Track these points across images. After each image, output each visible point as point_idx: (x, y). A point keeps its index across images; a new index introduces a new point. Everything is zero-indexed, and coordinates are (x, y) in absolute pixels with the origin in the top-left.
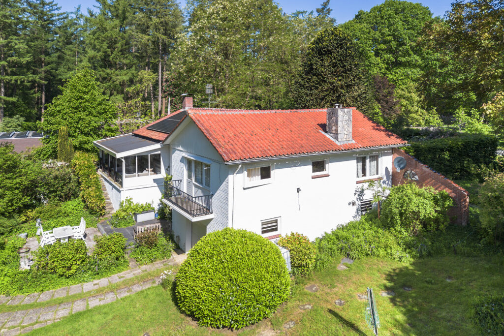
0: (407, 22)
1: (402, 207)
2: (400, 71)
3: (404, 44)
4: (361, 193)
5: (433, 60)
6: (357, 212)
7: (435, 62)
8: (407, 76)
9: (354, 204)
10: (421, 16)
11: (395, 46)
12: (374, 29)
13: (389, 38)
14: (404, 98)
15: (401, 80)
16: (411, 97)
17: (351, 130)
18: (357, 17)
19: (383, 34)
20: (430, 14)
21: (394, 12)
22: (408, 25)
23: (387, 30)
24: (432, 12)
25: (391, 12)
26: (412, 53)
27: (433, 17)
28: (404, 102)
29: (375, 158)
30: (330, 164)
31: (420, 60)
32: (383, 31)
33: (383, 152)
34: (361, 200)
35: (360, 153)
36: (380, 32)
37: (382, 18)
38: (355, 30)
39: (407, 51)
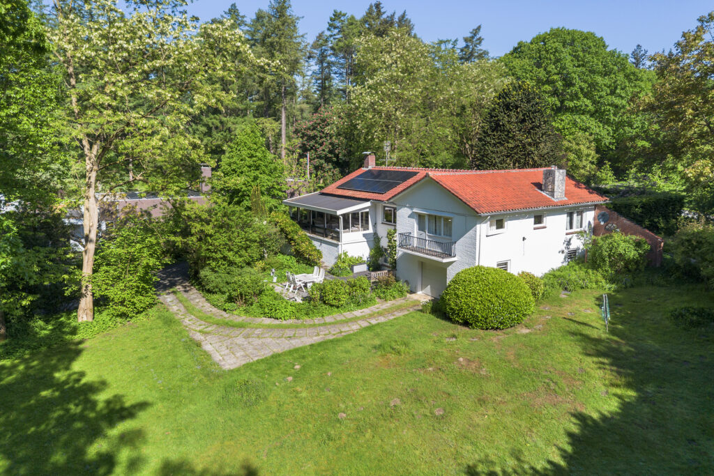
0: (577, 57)
1: (611, 251)
2: (567, 117)
3: (573, 85)
4: (569, 243)
5: (606, 105)
6: (565, 259)
7: (608, 107)
8: (575, 124)
9: (563, 252)
10: (594, 50)
11: (562, 88)
12: (539, 65)
13: (555, 77)
14: (571, 151)
15: (567, 129)
16: (580, 149)
17: (564, 188)
18: (515, 49)
19: (548, 72)
20: (604, 46)
21: (561, 44)
22: (578, 61)
23: (554, 67)
24: (607, 44)
25: (558, 45)
26: (581, 95)
27: (608, 50)
28: (572, 156)
29: (580, 213)
30: (548, 217)
31: (590, 105)
32: (548, 69)
33: (587, 208)
34: (568, 249)
35: (570, 208)
36: (545, 70)
37: (547, 51)
38: (515, 68)
39: (576, 94)
